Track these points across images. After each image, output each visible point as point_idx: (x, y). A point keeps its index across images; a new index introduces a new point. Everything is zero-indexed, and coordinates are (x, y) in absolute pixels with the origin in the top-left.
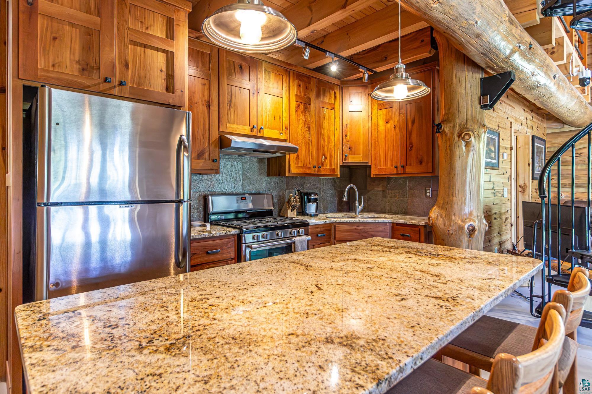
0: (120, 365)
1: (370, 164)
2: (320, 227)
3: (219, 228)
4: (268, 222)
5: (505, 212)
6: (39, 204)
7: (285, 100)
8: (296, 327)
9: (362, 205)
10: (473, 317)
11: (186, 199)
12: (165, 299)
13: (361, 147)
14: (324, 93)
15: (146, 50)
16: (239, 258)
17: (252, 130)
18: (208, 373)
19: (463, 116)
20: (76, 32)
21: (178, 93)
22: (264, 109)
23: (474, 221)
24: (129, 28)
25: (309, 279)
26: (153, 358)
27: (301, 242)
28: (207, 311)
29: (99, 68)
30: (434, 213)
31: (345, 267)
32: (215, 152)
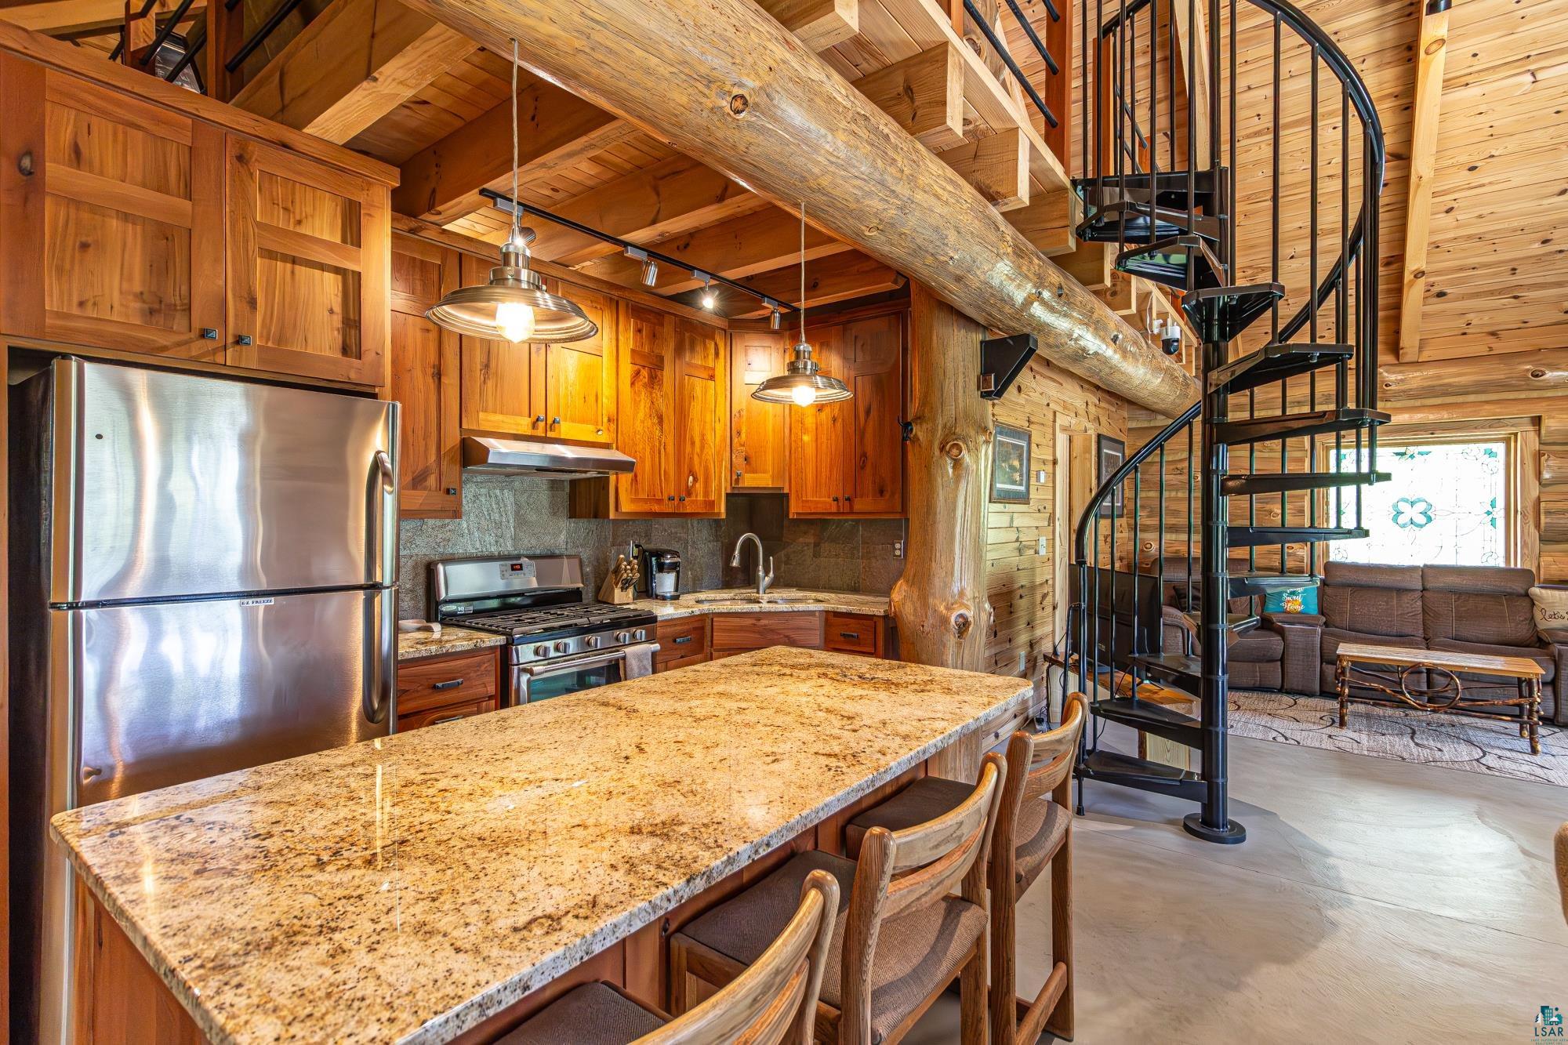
0: (289, 890)
1: (786, 491)
2: (681, 625)
3: (462, 633)
4: (570, 615)
5: (1041, 584)
6: (54, 606)
7: (607, 361)
8: (587, 814)
9: (771, 574)
10: (872, 781)
11: (387, 582)
12: (353, 785)
13: (769, 458)
14: (692, 349)
15: (297, 267)
16: (504, 697)
17: (534, 425)
18: (438, 888)
19: (950, 410)
20: (135, 234)
21: (369, 357)
22: (562, 380)
23: (968, 608)
24: (259, 225)
25: (626, 735)
26: (345, 876)
27: (640, 657)
28: (435, 800)
29: (189, 309)
30: (900, 592)
31: (698, 710)
32: (451, 471)
